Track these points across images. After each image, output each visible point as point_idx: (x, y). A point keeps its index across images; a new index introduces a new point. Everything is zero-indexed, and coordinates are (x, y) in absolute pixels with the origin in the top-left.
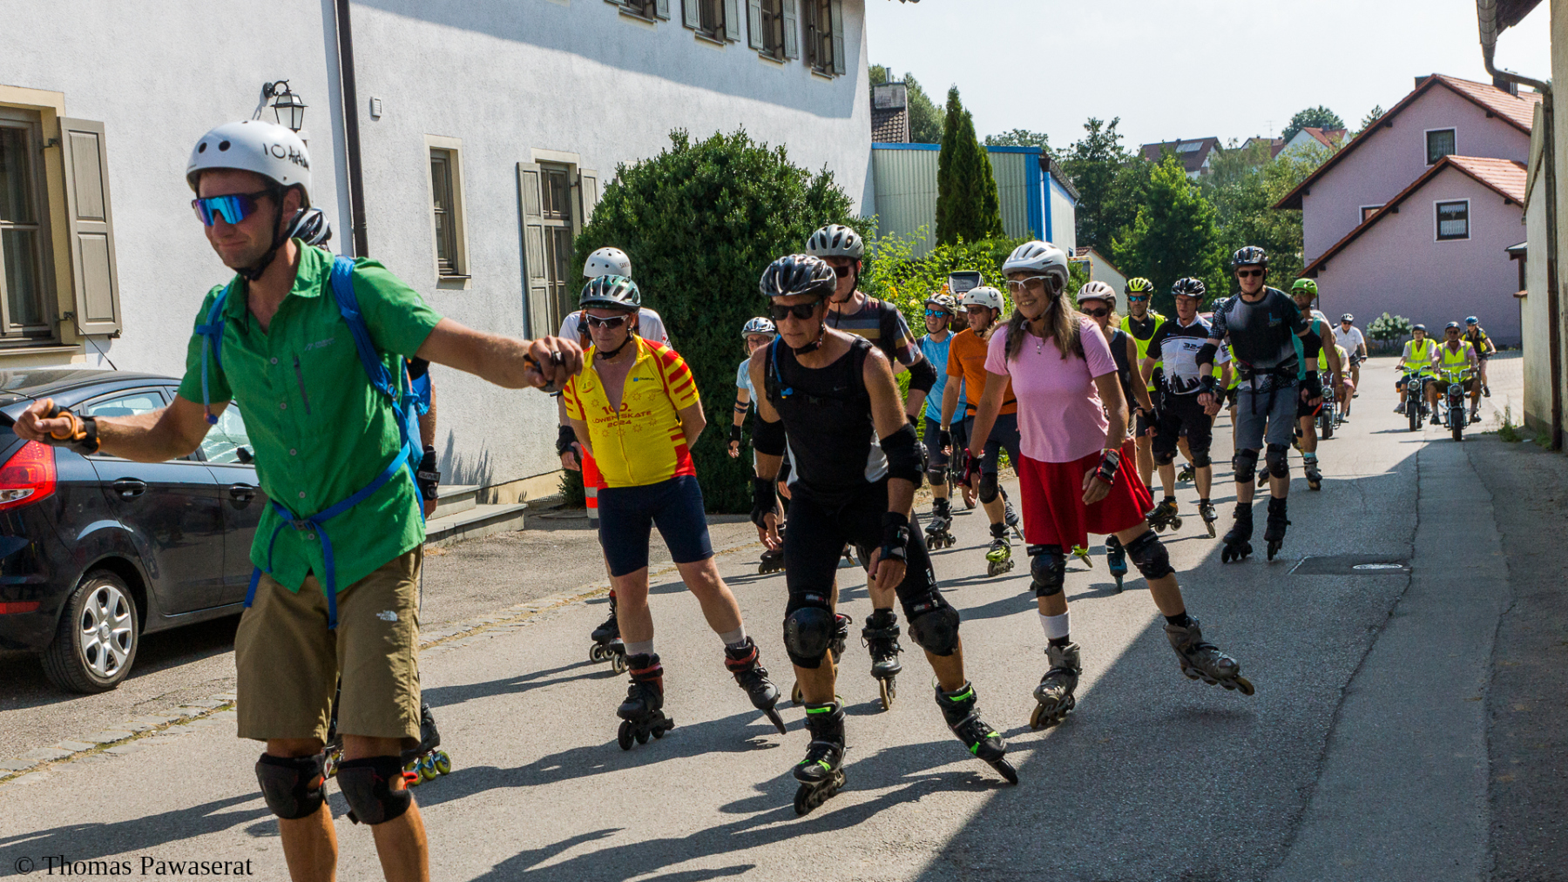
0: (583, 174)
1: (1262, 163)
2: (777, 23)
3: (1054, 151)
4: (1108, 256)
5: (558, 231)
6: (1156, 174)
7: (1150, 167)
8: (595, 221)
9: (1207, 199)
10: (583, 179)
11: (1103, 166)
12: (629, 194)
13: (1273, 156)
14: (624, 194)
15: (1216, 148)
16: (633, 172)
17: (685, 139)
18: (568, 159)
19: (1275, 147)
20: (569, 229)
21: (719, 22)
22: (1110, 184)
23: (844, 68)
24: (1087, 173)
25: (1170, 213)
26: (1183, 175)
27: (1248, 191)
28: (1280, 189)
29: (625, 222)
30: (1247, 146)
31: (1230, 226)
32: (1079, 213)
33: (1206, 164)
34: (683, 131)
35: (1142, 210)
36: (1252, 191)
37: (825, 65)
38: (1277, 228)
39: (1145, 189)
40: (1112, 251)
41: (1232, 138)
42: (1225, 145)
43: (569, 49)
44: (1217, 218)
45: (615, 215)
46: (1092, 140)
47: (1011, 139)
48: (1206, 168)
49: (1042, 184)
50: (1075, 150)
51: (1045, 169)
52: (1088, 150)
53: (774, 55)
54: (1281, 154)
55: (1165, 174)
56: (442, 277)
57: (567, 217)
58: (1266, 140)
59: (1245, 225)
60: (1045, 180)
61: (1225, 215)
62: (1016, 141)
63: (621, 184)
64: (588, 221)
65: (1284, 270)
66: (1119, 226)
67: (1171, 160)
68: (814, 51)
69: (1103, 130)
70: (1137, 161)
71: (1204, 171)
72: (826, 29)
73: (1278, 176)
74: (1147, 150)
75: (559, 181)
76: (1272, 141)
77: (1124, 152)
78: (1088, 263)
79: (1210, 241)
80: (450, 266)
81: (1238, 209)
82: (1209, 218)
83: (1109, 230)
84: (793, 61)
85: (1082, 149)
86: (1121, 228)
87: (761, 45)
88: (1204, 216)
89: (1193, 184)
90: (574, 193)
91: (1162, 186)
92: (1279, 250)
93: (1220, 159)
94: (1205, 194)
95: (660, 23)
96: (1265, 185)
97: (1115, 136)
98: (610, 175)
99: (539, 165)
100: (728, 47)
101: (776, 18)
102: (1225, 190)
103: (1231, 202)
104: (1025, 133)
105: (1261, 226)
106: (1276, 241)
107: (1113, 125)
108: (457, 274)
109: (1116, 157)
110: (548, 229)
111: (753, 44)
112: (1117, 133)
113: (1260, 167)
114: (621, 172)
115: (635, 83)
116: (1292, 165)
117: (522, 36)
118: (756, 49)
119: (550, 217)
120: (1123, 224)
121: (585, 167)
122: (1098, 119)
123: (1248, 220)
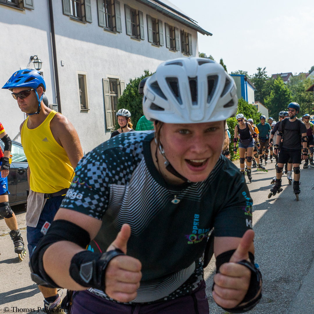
0: (121, 82)
1: (303, 79)
2: (174, 41)
3: (249, 76)
4: (263, 104)
5: (114, 97)
6: (276, 82)
7: (274, 80)
8: (124, 94)
9: (289, 89)
10: (121, 83)
11: (262, 80)
12: (133, 87)
13: (306, 77)
14: (132, 87)
15: (291, 75)
16: (134, 81)
17: (148, 72)
18: (117, 77)
19: (307, 75)
20: (117, 96)
21: (158, 40)
22: (264, 85)
23: (192, 53)
24: (258, 82)
25: (279, 92)
26: (283, 82)
27: (300, 87)
28: (308, 86)
29: (132, 94)
30: (299, 75)
31: (295, 96)
32: (255, 92)
33: (289, 79)
34: (148, 70)
35: (272, 91)
36: (301, 86)
37: (187, 53)
38: (307, 96)
39: (273, 86)
40: (264, 102)
41: (296, 73)
42: (294, 75)
43: (117, 47)
44: (292, 94)
45: (129, 93)
46: (259, 73)
47: (238, 73)
48: (289, 81)
49: (245, 85)
50: (254, 76)
51: (246, 80)
52: (258, 76)
53: (173, 50)
54: (308, 77)
55: (278, 82)
56: (82, 110)
57: (117, 93)
58: (304, 73)
59: (299, 95)
60: (246, 84)
61: (294, 93)
62: (239, 73)
63: (131, 84)
64: (122, 94)
65: (309, 107)
66: (266, 96)
67: (279, 78)
68: (184, 49)
69: (262, 70)
70: (271, 79)
71: (288, 81)
72: (187, 43)
73: (307, 82)
74: (273, 76)
75: (114, 84)
76: (306, 73)
77: (267, 76)
78: (258, 106)
79: (290, 100)
80: (84, 106)
81: (297, 91)
82: (290, 94)
83: (263, 97)
84: (178, 51)
85: (256, 75)
86: (267, 96)
87: (169, 47)
88: (288, 93)
89: (285, 85)
90: (118, 86)
91: (277, 85)
92: (308, 102)
93: (292, 78)
94: (288, 88)
95: (142, 41)
96: (304, 85)
97: (265, 72)
98: (128, 82)
99: (108, 79)
100: (160, 47)
101: (174, 40)
102: (294, 86)
103: (295, 89)
104: (242, 71)
105: (303, 96)
106: (307, 100)
107: (264, 69)
108: (86, 109)
109: (265, 77)
110: (111, 96)
111: (167, 47)
112: (265, 71)
113: (303, 80)
114: (131, 81)
115: (135, 57)
116: (311, 80)
117: (103, 44)
118: (168, 48)
119: (112, 93)
120: (267, 95)
121: (121, 80)
122: (260, 68)
123: (300, 94)
